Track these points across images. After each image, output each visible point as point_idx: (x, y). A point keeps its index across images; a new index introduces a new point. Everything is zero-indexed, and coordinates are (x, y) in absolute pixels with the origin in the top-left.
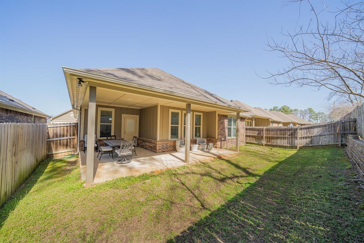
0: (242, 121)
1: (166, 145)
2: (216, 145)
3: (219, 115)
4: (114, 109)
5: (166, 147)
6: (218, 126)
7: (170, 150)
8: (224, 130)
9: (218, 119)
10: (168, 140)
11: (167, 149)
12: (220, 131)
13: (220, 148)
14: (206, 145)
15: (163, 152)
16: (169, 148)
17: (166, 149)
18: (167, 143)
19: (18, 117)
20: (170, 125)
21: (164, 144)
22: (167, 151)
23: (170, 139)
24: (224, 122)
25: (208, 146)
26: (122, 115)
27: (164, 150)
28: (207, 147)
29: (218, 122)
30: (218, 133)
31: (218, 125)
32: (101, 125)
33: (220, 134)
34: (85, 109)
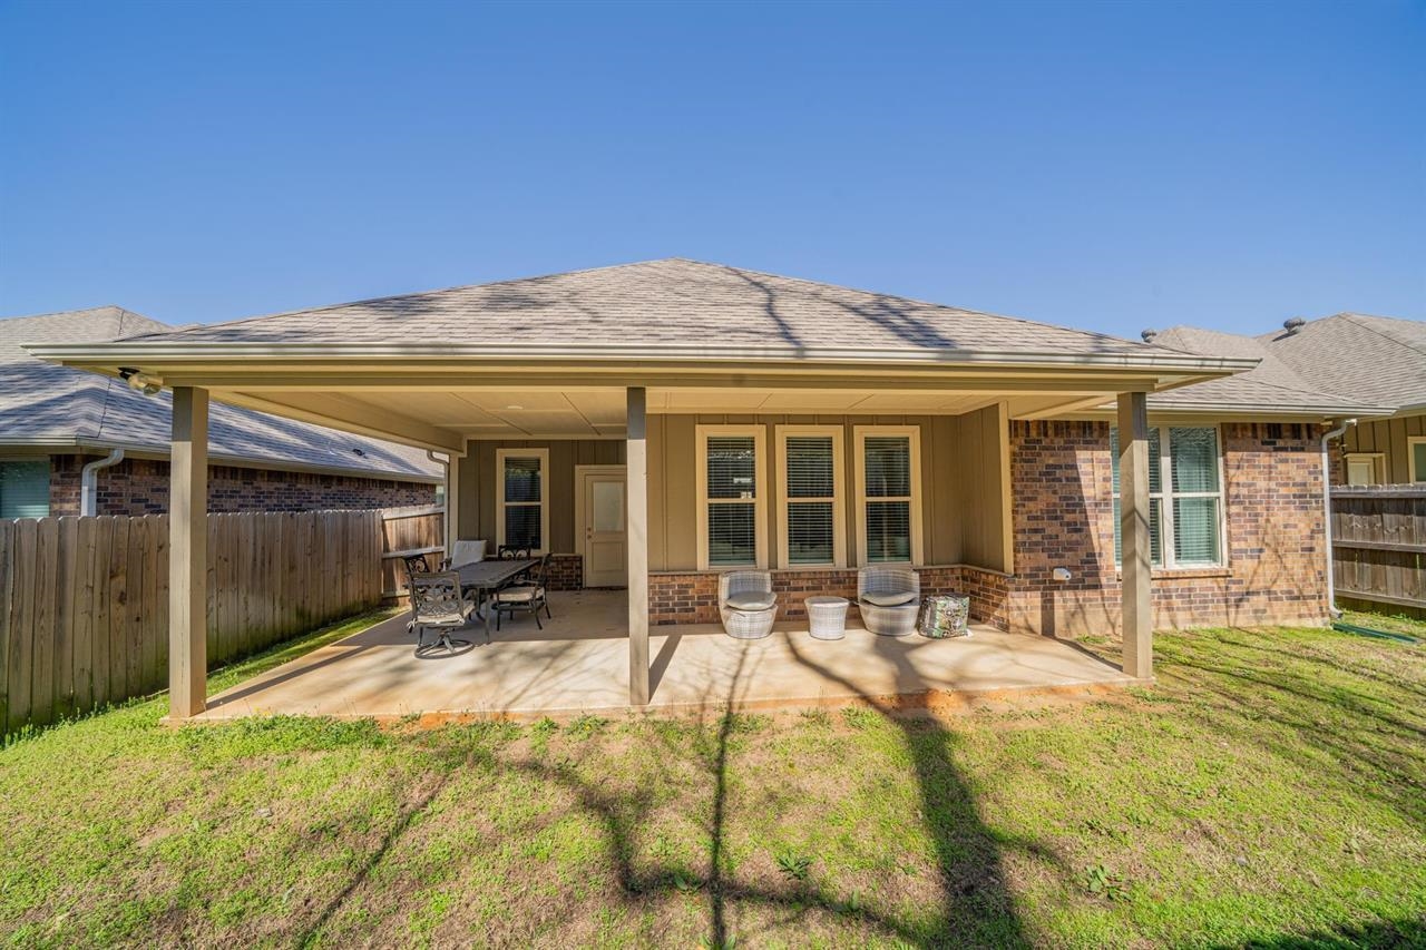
0: (1276, 450)
1: (680, 592)
2: (1005, 615)
3: (1015, 426)
4: (547, 450)
5: (681, 604)
6: (1015, 492)
7: (702, 615)
8: (1068, 517)
9: (1013, 454)
10: (696, 570)
11: (687, 611)
12: (1034, 524)
13: (1039, 630)
14: (914, 608)
15: (666, 623)
16: (697, 608)
17: (680, 611)
18: (687, 586)
19: (375, 492)
20: (702, 502)
21: (668, 587)
22: (688, 622)
23: (702, 562)
24: (1074, 467)
25: (928, 612)
26: (577, 467)
27: (671, 616)
28: (921, 615)
29: (1012, 467)
30: (1015, 537)
31: (1013, 486)
32: (507, 508)
33: (1037, 544)
34: (459, 459)
